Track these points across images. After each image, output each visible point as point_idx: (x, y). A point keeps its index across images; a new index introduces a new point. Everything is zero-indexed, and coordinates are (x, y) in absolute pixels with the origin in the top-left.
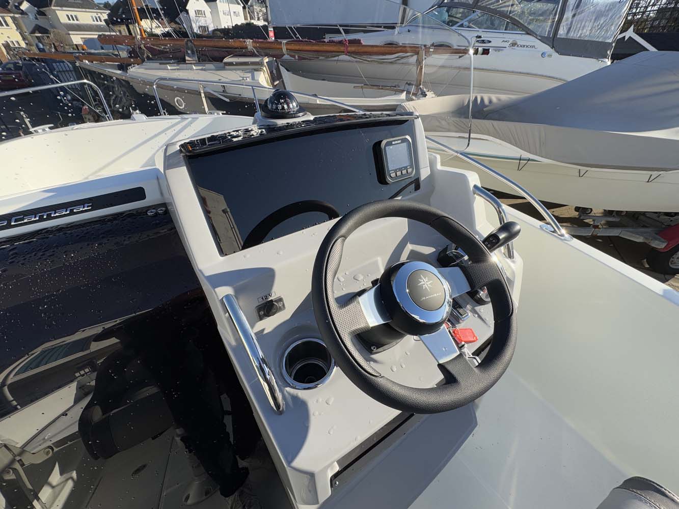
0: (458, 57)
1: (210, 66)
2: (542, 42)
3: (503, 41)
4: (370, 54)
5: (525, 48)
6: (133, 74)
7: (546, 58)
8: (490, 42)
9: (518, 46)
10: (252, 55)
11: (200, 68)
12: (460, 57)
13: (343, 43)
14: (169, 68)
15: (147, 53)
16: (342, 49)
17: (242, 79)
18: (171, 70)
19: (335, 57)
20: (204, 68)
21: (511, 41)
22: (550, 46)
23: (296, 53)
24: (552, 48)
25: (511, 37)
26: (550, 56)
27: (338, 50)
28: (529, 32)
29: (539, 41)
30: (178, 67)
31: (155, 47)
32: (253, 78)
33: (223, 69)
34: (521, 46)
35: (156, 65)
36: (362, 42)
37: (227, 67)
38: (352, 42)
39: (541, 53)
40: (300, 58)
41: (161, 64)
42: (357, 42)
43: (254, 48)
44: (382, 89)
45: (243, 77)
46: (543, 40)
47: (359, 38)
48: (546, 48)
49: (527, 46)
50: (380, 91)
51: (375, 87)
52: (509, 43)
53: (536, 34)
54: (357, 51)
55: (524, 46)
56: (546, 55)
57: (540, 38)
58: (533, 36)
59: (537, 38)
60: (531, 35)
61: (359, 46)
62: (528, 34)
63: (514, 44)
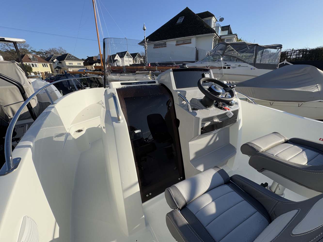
1: (131, 74)
3: (235, 65)
8: (230, 65)
9: (241, 66)
11: (127, 75)
12: (219, 70)
13: (177, 66)
15: (111, 71)
20: (129, 75)
22: (253, 66)
23: (160, 70)
24: (255, 66)
25: (238, 64)
26: (254, 69)
28: (244, 62)
29: (249, 65)
30: (120, 75)
32: (146, 77)
34: (242, 66)
37: (137, 74)
39: (251, 68)
40: (162, 71)
41: (115, 74)
43: (146, 69)
46: (251, 64)
49: (245, 66)
53: (248, 63)
55: (244, 66)
56: (253, 69)
63: (239, 66)
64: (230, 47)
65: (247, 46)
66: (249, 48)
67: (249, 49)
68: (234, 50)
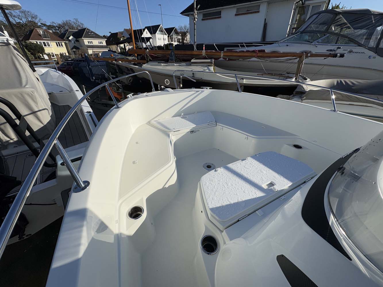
0: (323, 58)
1: (184, 64)
2: (369, 50)
3: (344, 50)
4: (270, 57)
5: (358, 54)
6: (144, 68)
7: (372, 59)
9: (353, 52)
10: (205, 58)
11: (178, 65)
12: (325, 59)
13: (255, 52)
14: (162, 65)
15: (150, 58)
16: (254, 54)
17: (203, 70)
18: (163, 66)
19: (248, 59)
20: (180, 65)
21: (349, 50)
22: (374, 52)
23: (227, 57)
24: (376, 53)
25: (349, 48)
26: (374, 58)
27: (252, 55)
28: (360, 45)
29: (367, 50)
30: (167, 65)
31: (154, 55)
32: (209, 70)
33: (190, 65)
34: (355, 52)
35: (157, 63)
36: (265, 51)
38: (260, 51)
39: (369, 56)
40: (229, 60)
41: (159, 63)
42: (264, 51)
43: (206, 55)
44: (274, 76)
45: (204, 70)
46: (370, 49)
47: (264, 49)
48: (372, 53)
49: (359, 53)
50: (273, 76)
51: (270, 75)
52: (348, 51)
53: (366, 47)
54: (262, 56)
55: (357, 53)
57: (367, 48)
58: (363, 47)
59: (365, 48)
60: (361, 46)
61: (264, 53)
62: (360, 46)
63: (350, 52)
64: (341, 19)
65: (372, 16)
66: (375, 20)
67: (374, 22)
68: (347, 23)
